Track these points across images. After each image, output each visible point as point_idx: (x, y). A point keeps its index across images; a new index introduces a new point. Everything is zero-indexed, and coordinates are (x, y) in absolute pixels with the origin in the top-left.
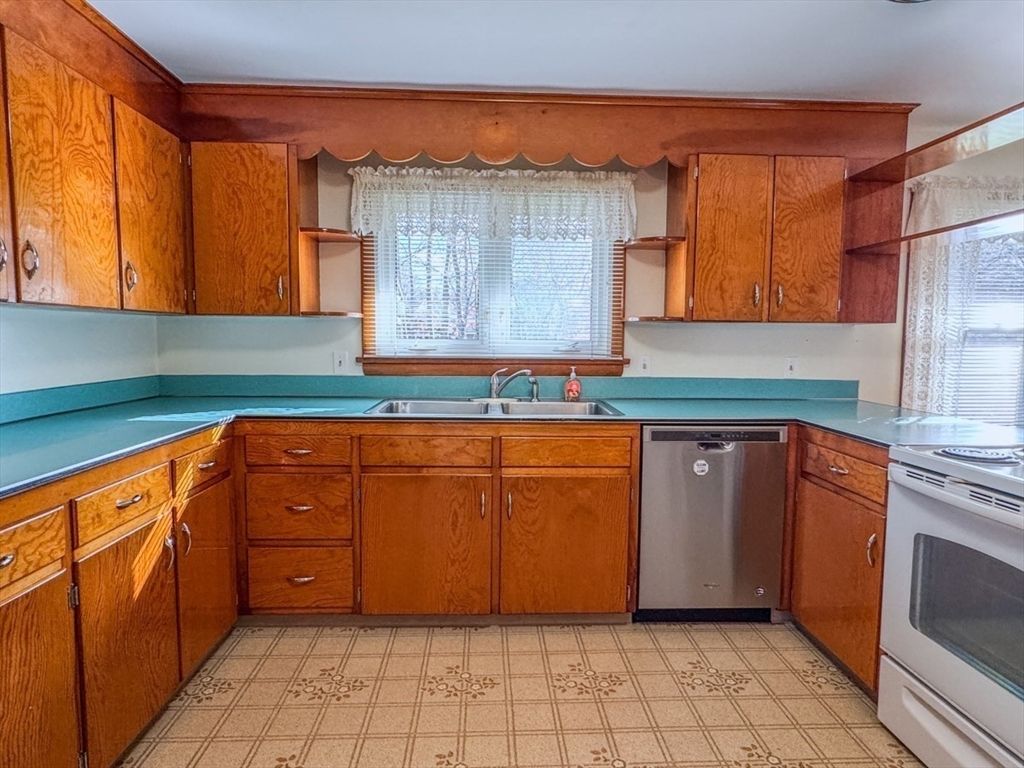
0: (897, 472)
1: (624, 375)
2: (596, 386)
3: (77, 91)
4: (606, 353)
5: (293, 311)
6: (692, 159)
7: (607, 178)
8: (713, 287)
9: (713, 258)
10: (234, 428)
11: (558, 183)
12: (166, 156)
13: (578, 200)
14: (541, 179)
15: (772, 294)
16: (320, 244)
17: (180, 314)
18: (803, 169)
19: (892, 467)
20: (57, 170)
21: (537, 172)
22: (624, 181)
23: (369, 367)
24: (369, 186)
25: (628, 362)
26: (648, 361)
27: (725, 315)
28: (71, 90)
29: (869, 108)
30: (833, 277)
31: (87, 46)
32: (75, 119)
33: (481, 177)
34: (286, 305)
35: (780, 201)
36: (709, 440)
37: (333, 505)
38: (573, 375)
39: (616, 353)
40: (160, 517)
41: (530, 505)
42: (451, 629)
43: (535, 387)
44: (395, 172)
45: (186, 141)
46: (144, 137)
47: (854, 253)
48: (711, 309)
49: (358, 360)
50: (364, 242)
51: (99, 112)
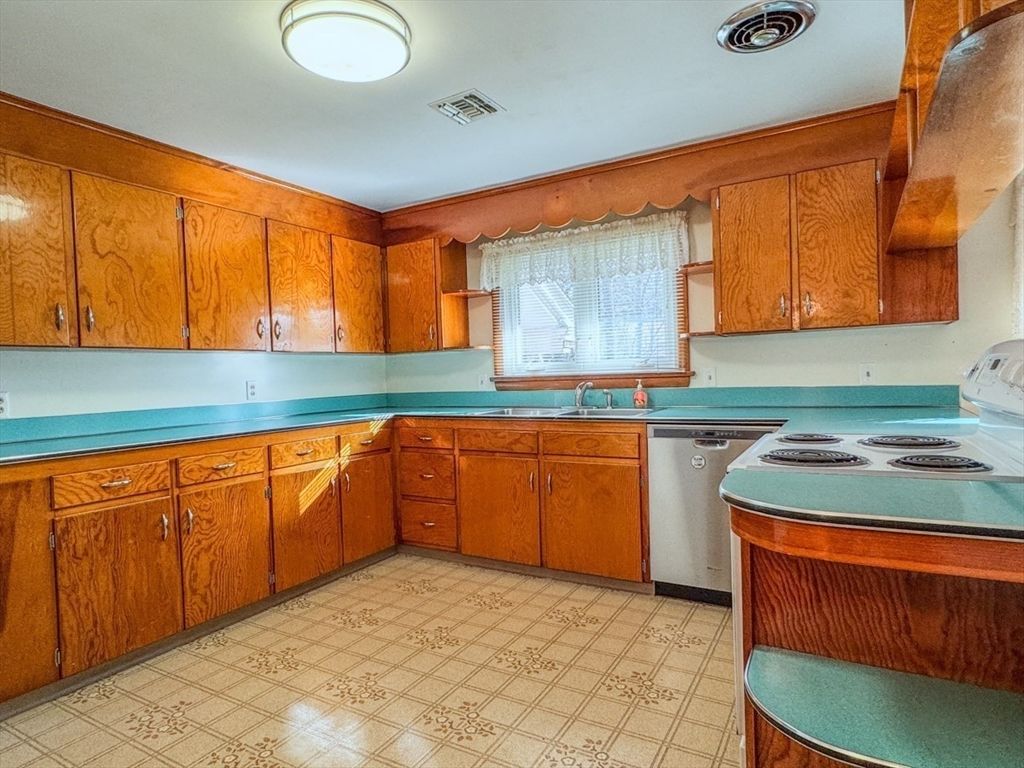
1: (691, 386)
3: (307, 240)
4: (674, 367)
5: (439, 348)
6: (714, 191)
7: (659, 219)
8: (740, 304)
9: (738, 276)
10: (394, 423)
11: (619, 230)
12: (369, 260)
13: (635, 241)
14: (606, 229)
16: (469, 300)
17: (381, 354)
18: (827, 180)
20: (295, 282)
22: (674, 219)
23: (498, 385)
25: (693, 374)
26: (713, 373)
27: (753, 326)
28: (304, 239)
30: (869, 279)
31: (315, 213)
32: (306, 252)
33: (562, 236)
34: (435, 345)
35: (804, 214)
36: (706, 437)
37: (444, 476)
38: (640, 386)
39: (683, 367)
40: (328, 465)
41: (565, 485)
43: (609, 397)
44: (505, 243)
45: (383, 247)
46: (353, 253)
48: (738, 323)
49: (491, 380)
50: (493, 295)
51: (321, 246)
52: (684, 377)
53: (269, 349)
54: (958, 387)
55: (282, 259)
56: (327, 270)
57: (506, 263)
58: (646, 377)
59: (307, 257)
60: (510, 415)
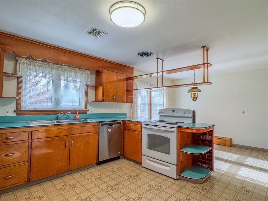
0: (143, 126)
2: (82, 116)
4: (83, 108)
6: (103, 70)
7: (85, 71)
8: (107, 96)
9: (107, 90)
14: (71, 69)
15: (116, 97)
18: (120, 75)
19: (143, 125)
21: (71, 67)
22: (88, 72)
23: (19, 113)
24: (23, 63)
25: (88, 110)
26: (92, 110)
27: (109, 101)
29: (127, 66)
30: (125, 95)
33: (57, 66)
36: (111, 125)
38: (78, 113)
39: (86, 108)
41: (77, 143)
42: (56, 179)
43: (69, 116)
44: (32, 61)
47: (127, 91)
48: (107, 100)
49: (14, 111)
54: (126, 113)
58: (78, 111)
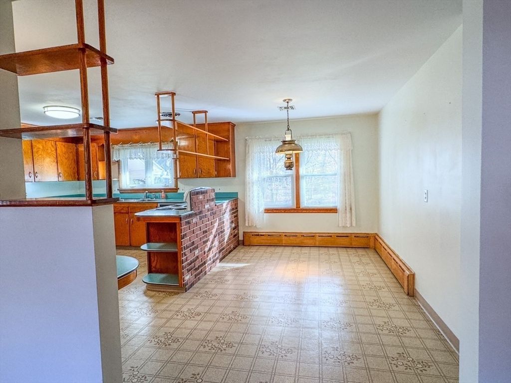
1: (178, 192)
3: (47, 144)
4: (173, 187)
5: (98, 179)
8: (185, 170)
12: (71, 149)
20: (43, 158)
23: (120, 191)
25: (178, 189)
26: (184, 188)
27: (188, 177)
30: (213, 166)
32: (47, 148)
38: (163, 192)
39: (176, 187)
45: (77, 144)
46: (65, 147)
48: (185, 176)
49: (118, 190)
50: (118, 162)
51: (52, 146)
52: (176, 190)
53: (33, 181)
54: (237, 193)
55: (38, 151)
56: (55, 154)
57: (122, 152)
58: (164, 189)
59: (47, 150)
60: (124, 201)
